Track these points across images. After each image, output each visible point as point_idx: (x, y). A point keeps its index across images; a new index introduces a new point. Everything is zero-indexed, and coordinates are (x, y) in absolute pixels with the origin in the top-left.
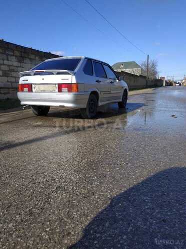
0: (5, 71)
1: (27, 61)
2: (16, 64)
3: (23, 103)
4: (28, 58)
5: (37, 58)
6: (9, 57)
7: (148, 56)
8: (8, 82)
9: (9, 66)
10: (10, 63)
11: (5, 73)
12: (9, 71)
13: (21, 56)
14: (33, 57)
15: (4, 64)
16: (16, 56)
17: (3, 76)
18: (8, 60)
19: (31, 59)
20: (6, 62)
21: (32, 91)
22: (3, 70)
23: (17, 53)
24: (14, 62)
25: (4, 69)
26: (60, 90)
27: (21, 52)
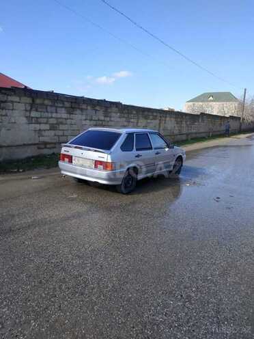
0: (53, 124)
1: (78, 112)
2: (65, 116)
3: (63, 172)
4: (79, 108)
5: (89, 108)
6: (58, 109)
7: (245, 90)
8: (55, 135)
9: (57, 118)
10: (59, 116)
11: (54, 127)
12: (56, 124)
13: (71, 107)
14: (84, 106)
15: (52, 117)
16: (66, 108)
17: (50, 130)
18: (56, 112)
19: (82, 110)
20: (54, 115)
21: (72, 162)
22: (50, 124)
23: (67, 105)
24: (63, 114)
25: (51, 122)
26: (96, 167)
27: (72, 103)
